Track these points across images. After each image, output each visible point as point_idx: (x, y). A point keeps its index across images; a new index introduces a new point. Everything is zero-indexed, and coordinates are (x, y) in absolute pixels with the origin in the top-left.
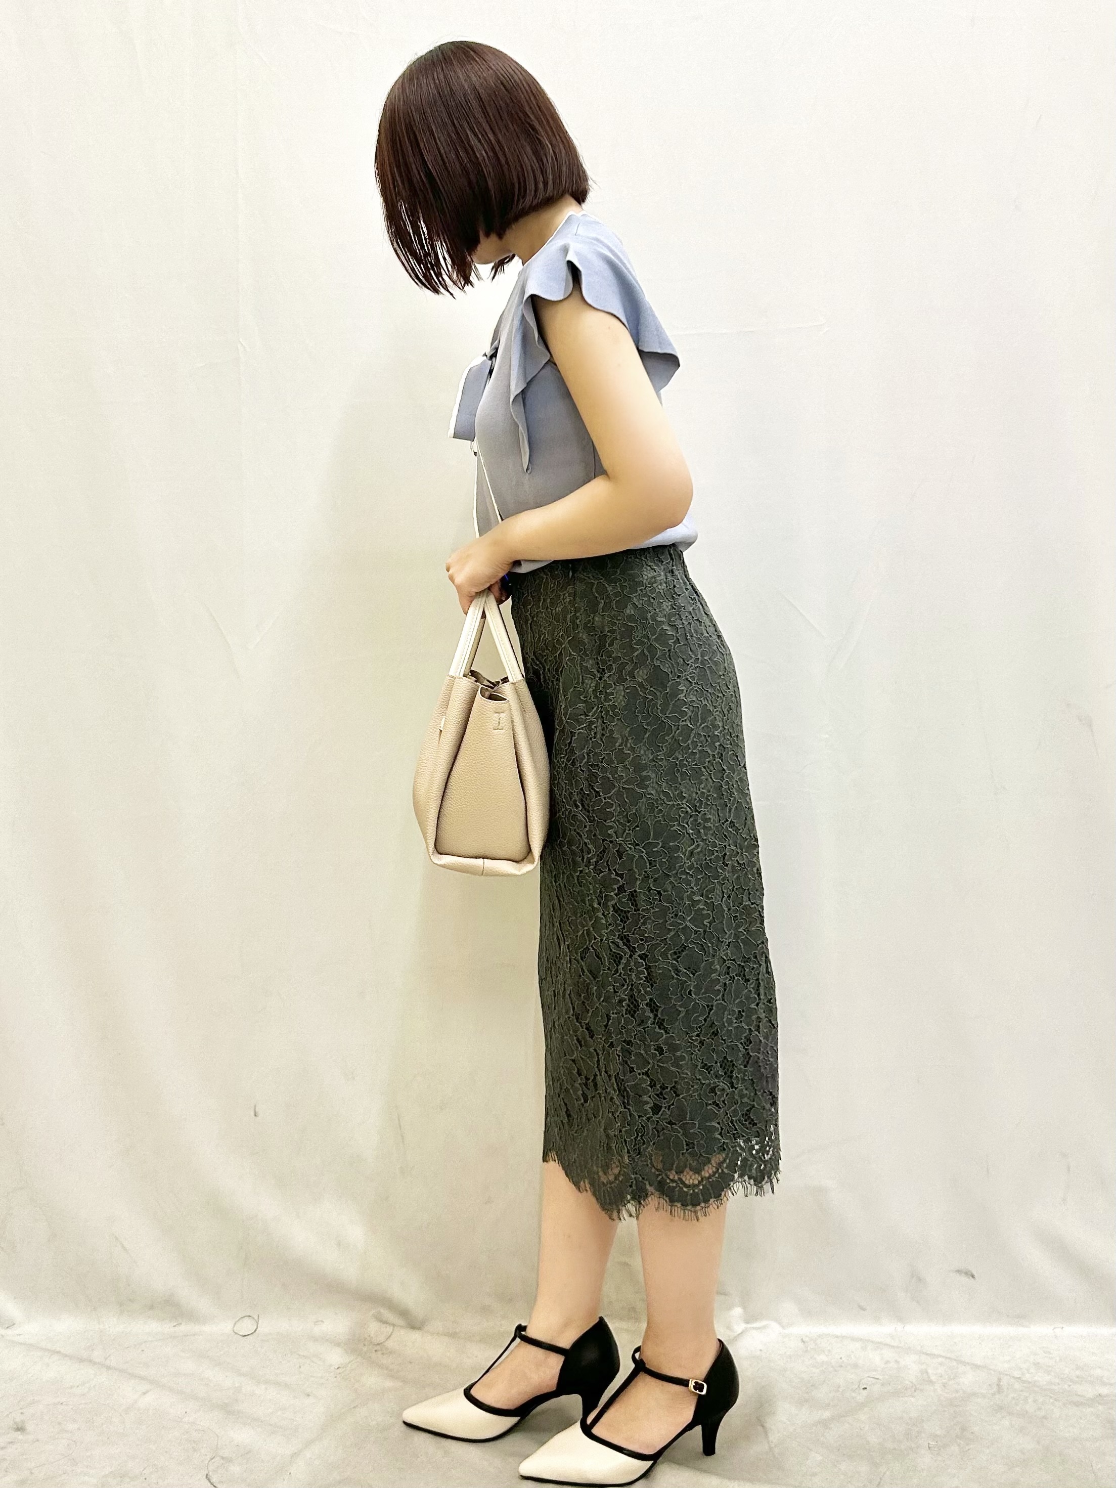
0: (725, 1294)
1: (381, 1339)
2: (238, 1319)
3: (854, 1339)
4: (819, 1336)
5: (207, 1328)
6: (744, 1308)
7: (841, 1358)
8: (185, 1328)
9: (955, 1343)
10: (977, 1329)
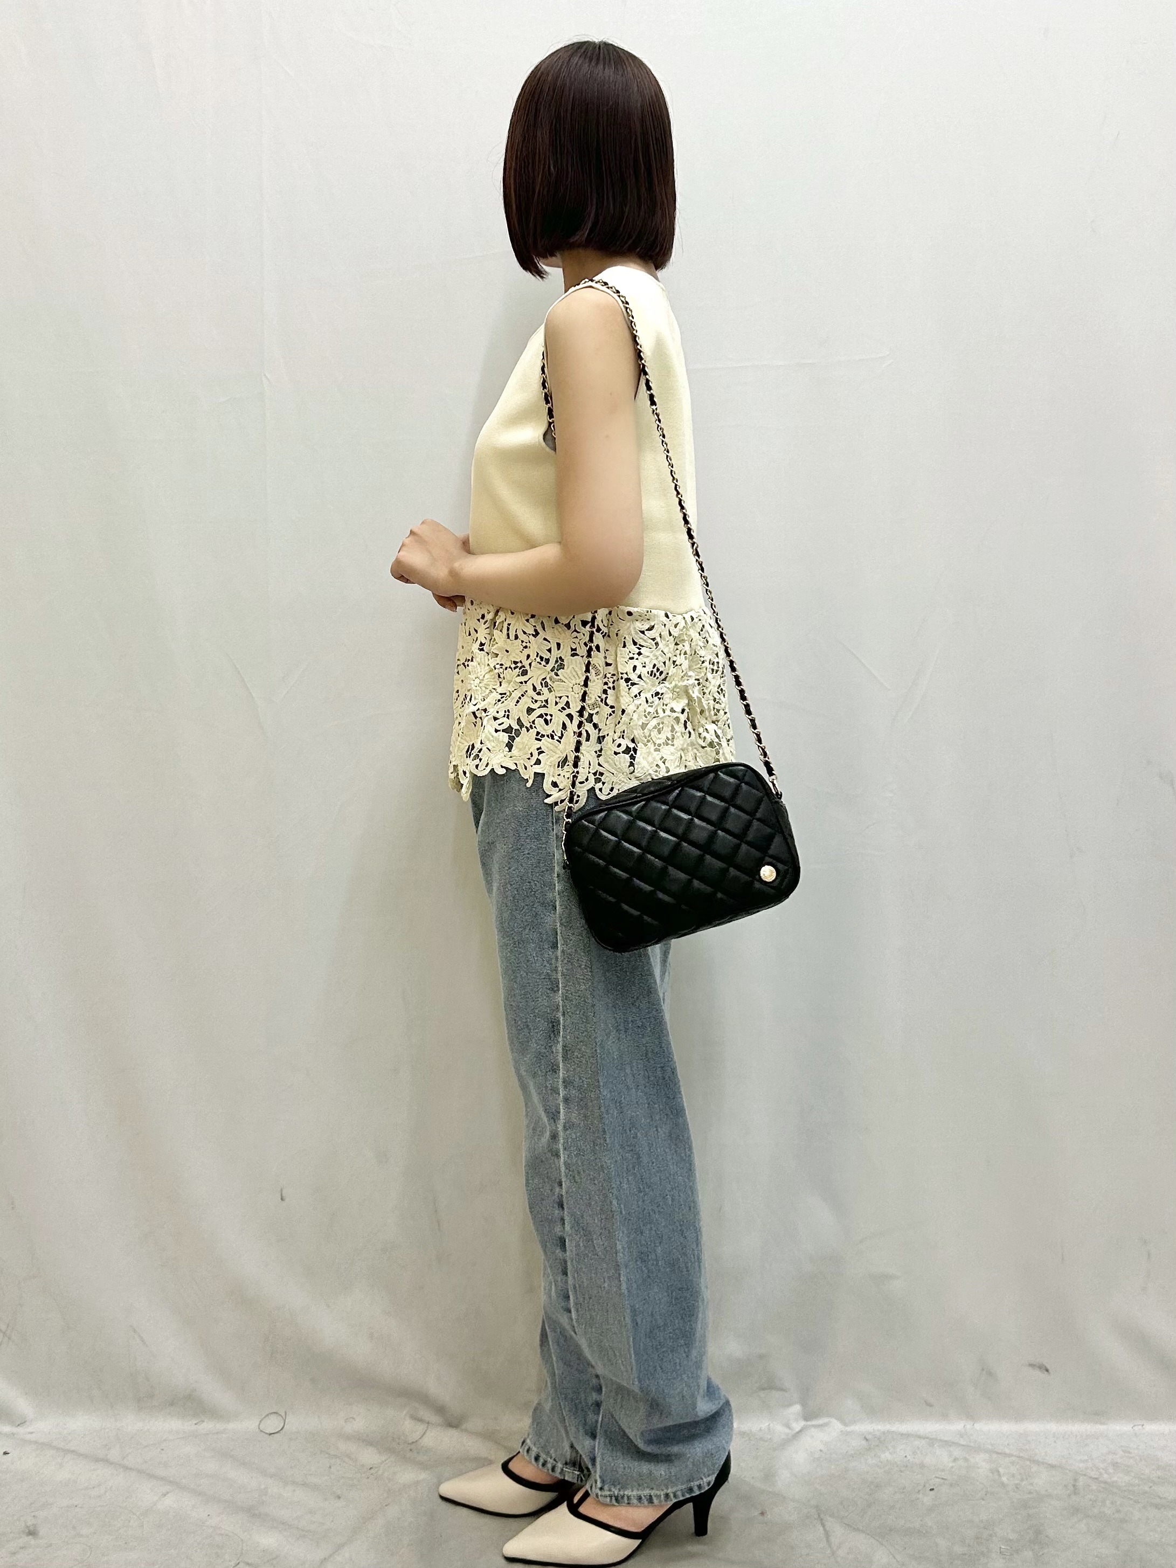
0: (782, 1390)
1: (416, 1436)
2: (263, 1416)
3: (920, 1437)
4: (884, 1433)
5: (231, 1426)
6: (804, 1405)
7: (906, 1456)
8: (208, 1426)
9: (1029, 1441)
10: (1053, 1427)
